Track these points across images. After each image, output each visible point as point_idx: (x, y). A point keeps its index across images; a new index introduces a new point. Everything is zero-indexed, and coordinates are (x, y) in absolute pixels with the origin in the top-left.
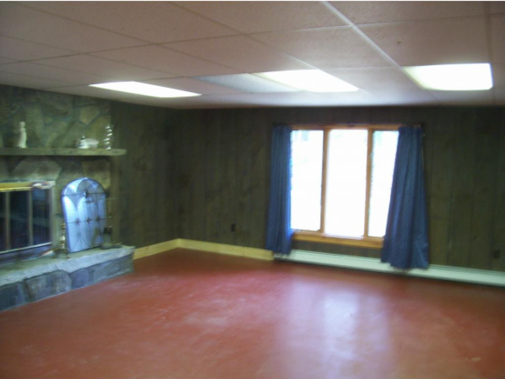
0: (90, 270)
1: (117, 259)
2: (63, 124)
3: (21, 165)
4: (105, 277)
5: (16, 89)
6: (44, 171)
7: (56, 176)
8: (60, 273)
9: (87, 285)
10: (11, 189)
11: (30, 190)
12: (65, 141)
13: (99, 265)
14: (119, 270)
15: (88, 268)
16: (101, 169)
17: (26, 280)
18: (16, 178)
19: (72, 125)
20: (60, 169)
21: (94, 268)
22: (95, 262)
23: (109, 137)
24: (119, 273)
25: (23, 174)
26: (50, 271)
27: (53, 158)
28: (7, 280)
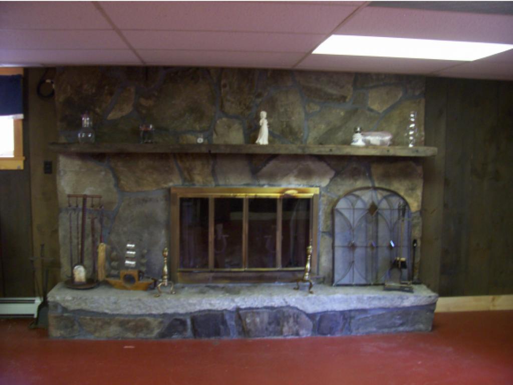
0: (347, 316)
1: (397, 309)
2: (337, 113)
3: (271, 166)
4: (374, 329)
5: (264, 71)
6: (306, 174)
7: (325, 182)
8: (291, 312)
9: (338, 335)
10: (252, 195)
11: (278, 197)
12: (340, 135)
13: (364, 311)
14: (402, 325)
15: (343, 313)
16: (405, 174)
17: (238, 309)
18: (262, 182)
19: (352, 114)
20: (332, 173)
21: (352, 314)
22: (354, 305)
23: (412, 129)
24: (401, 329)
25: (272, 178)
26: (276, 306)
27: (320, 158)
28: (211, 304)
